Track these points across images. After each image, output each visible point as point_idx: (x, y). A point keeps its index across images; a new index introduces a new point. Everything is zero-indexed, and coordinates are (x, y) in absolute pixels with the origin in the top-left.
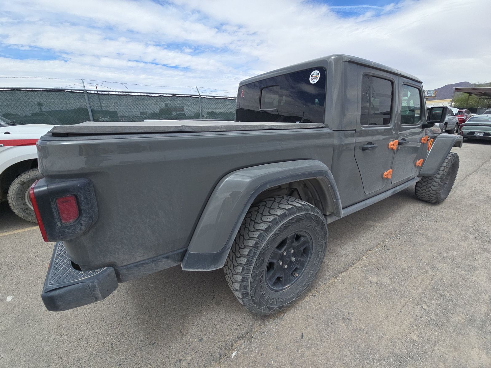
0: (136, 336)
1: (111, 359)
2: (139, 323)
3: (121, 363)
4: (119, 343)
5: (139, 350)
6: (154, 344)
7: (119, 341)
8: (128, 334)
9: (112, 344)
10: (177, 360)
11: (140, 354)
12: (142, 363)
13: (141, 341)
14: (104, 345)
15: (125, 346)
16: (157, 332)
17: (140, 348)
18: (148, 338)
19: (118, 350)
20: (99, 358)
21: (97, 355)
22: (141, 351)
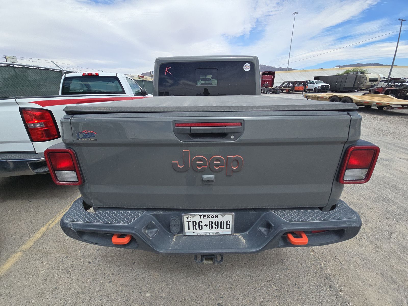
0: (273, 271)
1: (289, 290)
2: (262, 267)
3: (294, 283)
4: (276, 284)
5: (285, 271)
6: (283, 261)
7: (275, 284)
8: (270, 276)
9: (276, 289)
10: (296, 250)
11: (289, 270)
12: (296, 270)
13: (279, 268)
14: (276, 296)
15: (280, 280)
16: (273, 257)
17: (284, 269)
18: (277, 264)
19: (283, 285)
20: (288, 301)
21: (284, 303)
22: (286, 269)
